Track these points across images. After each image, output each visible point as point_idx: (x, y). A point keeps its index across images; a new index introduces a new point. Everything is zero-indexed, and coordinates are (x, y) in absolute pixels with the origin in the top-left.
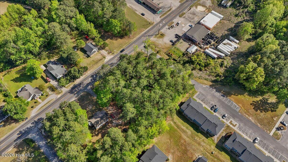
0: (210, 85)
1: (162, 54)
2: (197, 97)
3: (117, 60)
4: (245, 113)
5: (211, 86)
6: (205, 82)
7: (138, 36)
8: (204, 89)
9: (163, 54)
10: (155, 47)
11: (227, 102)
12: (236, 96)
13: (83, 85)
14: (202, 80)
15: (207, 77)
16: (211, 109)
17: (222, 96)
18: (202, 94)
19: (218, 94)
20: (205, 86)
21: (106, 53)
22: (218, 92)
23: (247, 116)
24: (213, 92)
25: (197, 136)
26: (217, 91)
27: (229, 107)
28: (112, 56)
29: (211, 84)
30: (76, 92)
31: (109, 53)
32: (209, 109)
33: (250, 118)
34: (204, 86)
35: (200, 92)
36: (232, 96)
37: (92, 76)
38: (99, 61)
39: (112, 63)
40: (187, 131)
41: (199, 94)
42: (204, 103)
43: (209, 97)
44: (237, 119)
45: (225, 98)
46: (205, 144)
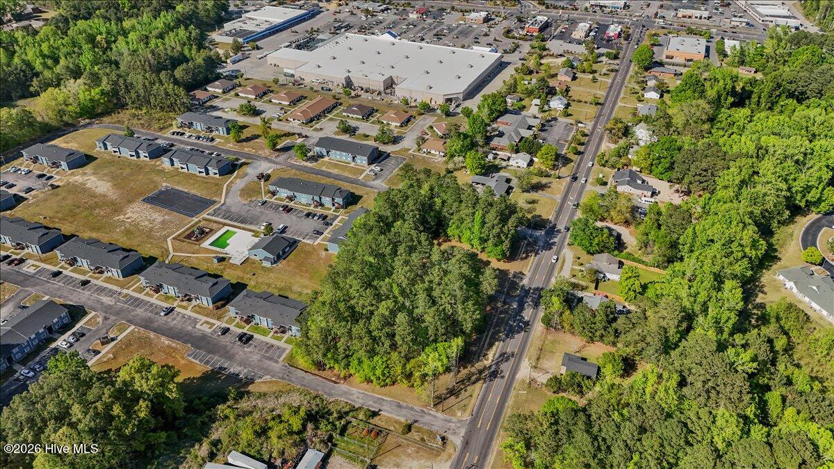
0: (253, 383)
1: (397, 426)
2: (284, 350)
3: (502, 371)
4: (175, 349)
5: (252, 381)
6: (264, 389)
7: (493, 458)
8: (267, 371)
9: (392, 428)
10: (423, 440)
11: (212, 359)
12: (189, 379)
13: (530, 305)
14: (275, 388)
15: (260, 403)
16: (252, 336)
17: (225, 369)
18: (271, 359)
19: (234, 369)
20: (264, 378)
21: (538, 379)
22: (233, 374)
23: (174, 345)
24: (245, 371)
25: (280, 290)
26: (238, 375)
27: (210, 352)
28: (519, 376)
29: (251, 388)
30: (531, 291)
31: (533, 380)
32: (256, 336)
33: (167, 342)
34: (268, 378)
35: (277, 362)
36: (198, 375)
37: (527, 324)
38: (540, 355)
39: (507, 361)
40: (299, 290)
41: (279, 357)
42: (267, 344)
43: (255, 358)
44: (197, 334)
45: (218, 366)
46: (267, 281)
